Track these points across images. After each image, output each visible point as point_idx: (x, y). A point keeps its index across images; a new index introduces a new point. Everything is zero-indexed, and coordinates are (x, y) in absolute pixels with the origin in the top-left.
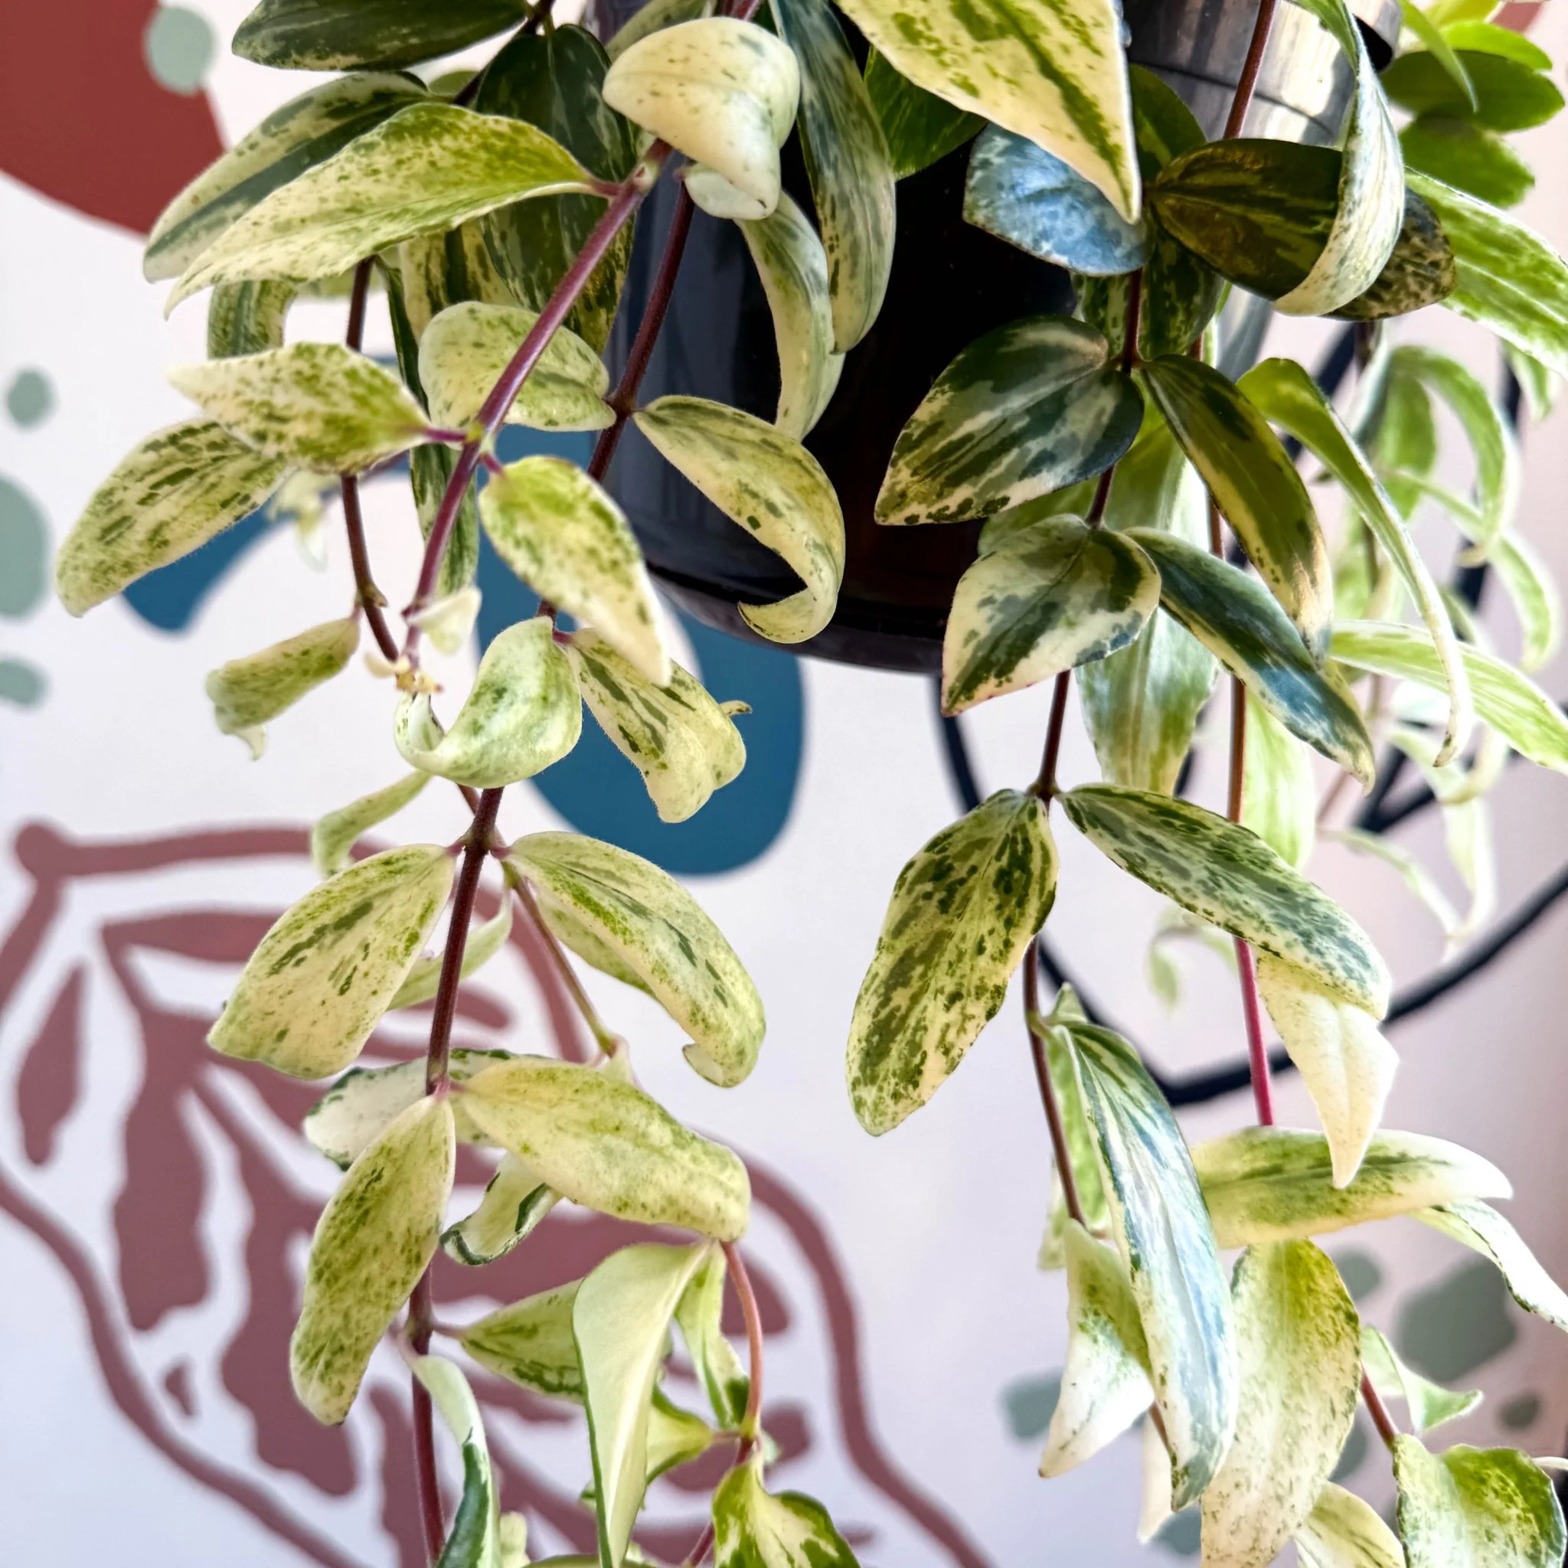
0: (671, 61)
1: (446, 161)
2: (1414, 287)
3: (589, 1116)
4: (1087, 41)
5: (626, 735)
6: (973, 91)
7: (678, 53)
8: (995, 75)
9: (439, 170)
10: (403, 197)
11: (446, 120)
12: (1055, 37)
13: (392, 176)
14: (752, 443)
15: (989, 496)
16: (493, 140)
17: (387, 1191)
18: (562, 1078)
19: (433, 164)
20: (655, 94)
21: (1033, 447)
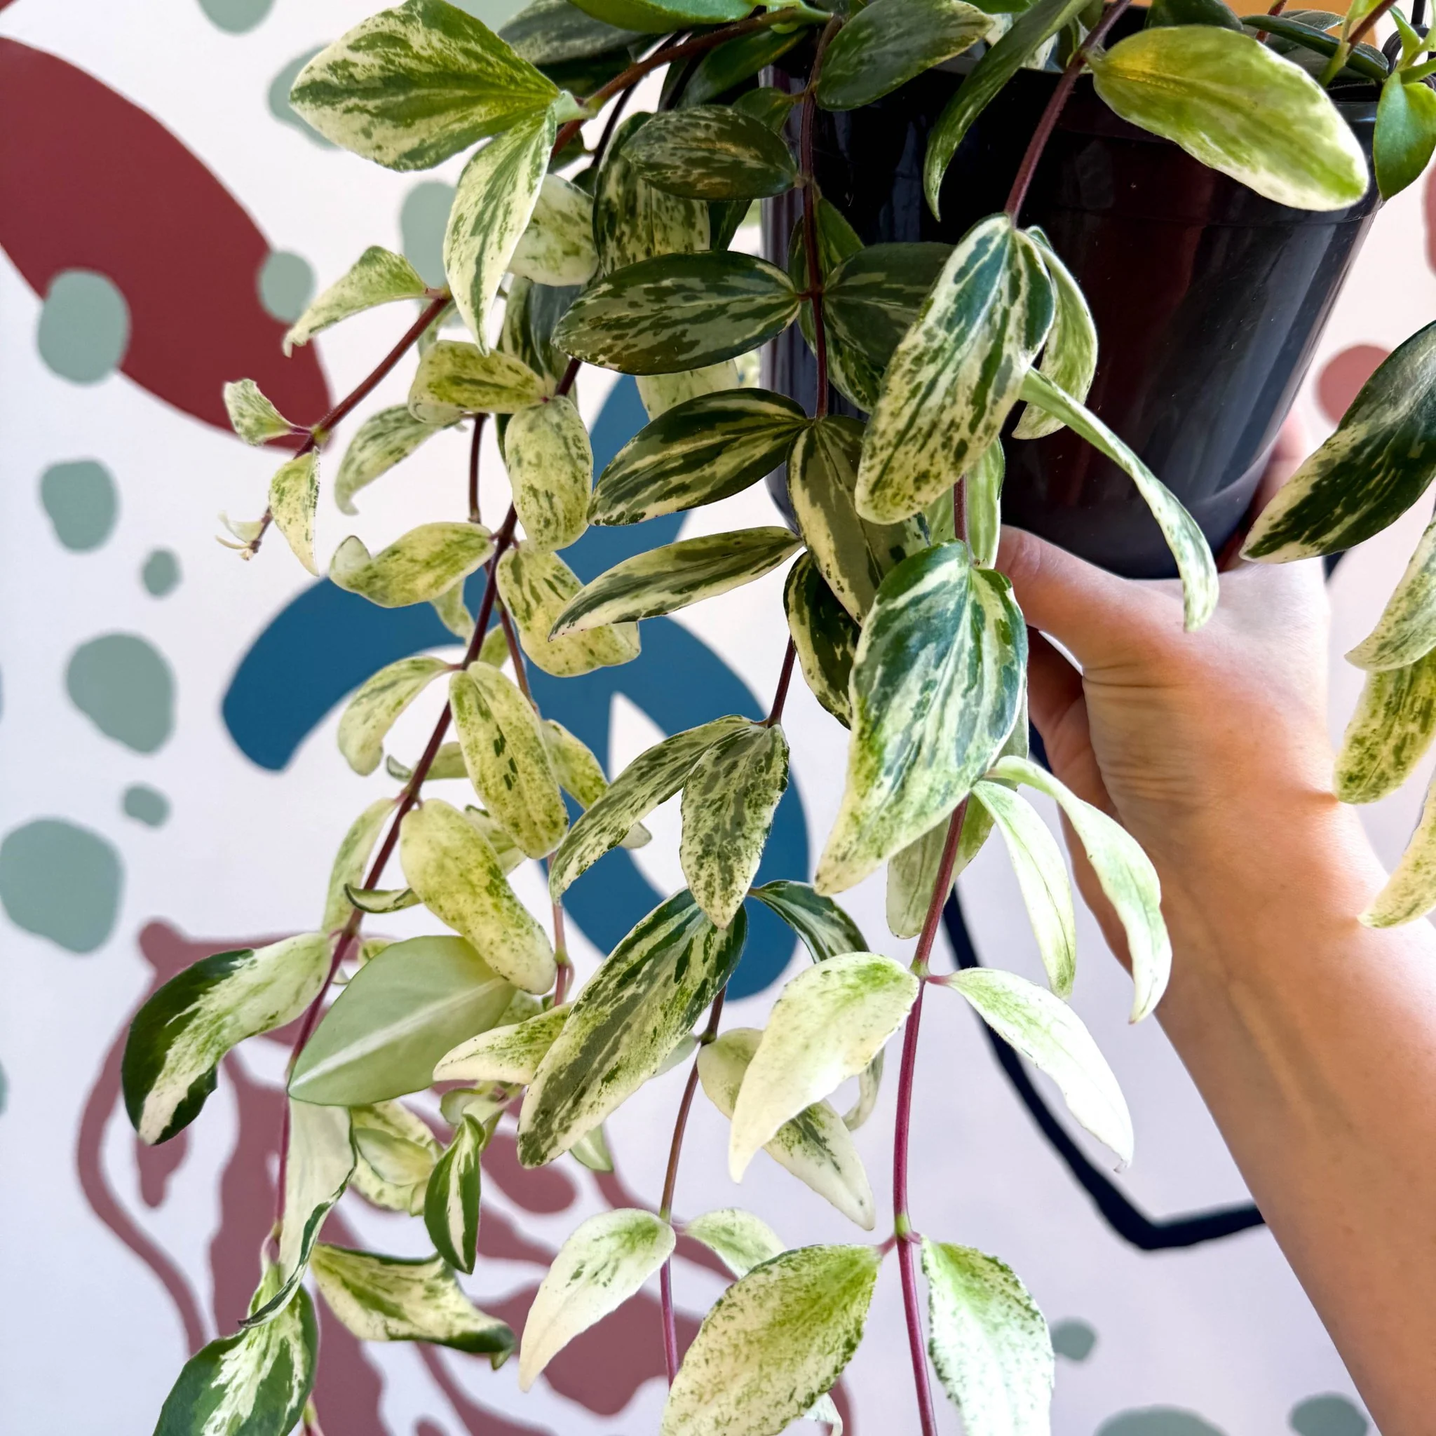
1: (375, 278)
15: (637, 510)
19: (370, 280)
21: (675, 480)
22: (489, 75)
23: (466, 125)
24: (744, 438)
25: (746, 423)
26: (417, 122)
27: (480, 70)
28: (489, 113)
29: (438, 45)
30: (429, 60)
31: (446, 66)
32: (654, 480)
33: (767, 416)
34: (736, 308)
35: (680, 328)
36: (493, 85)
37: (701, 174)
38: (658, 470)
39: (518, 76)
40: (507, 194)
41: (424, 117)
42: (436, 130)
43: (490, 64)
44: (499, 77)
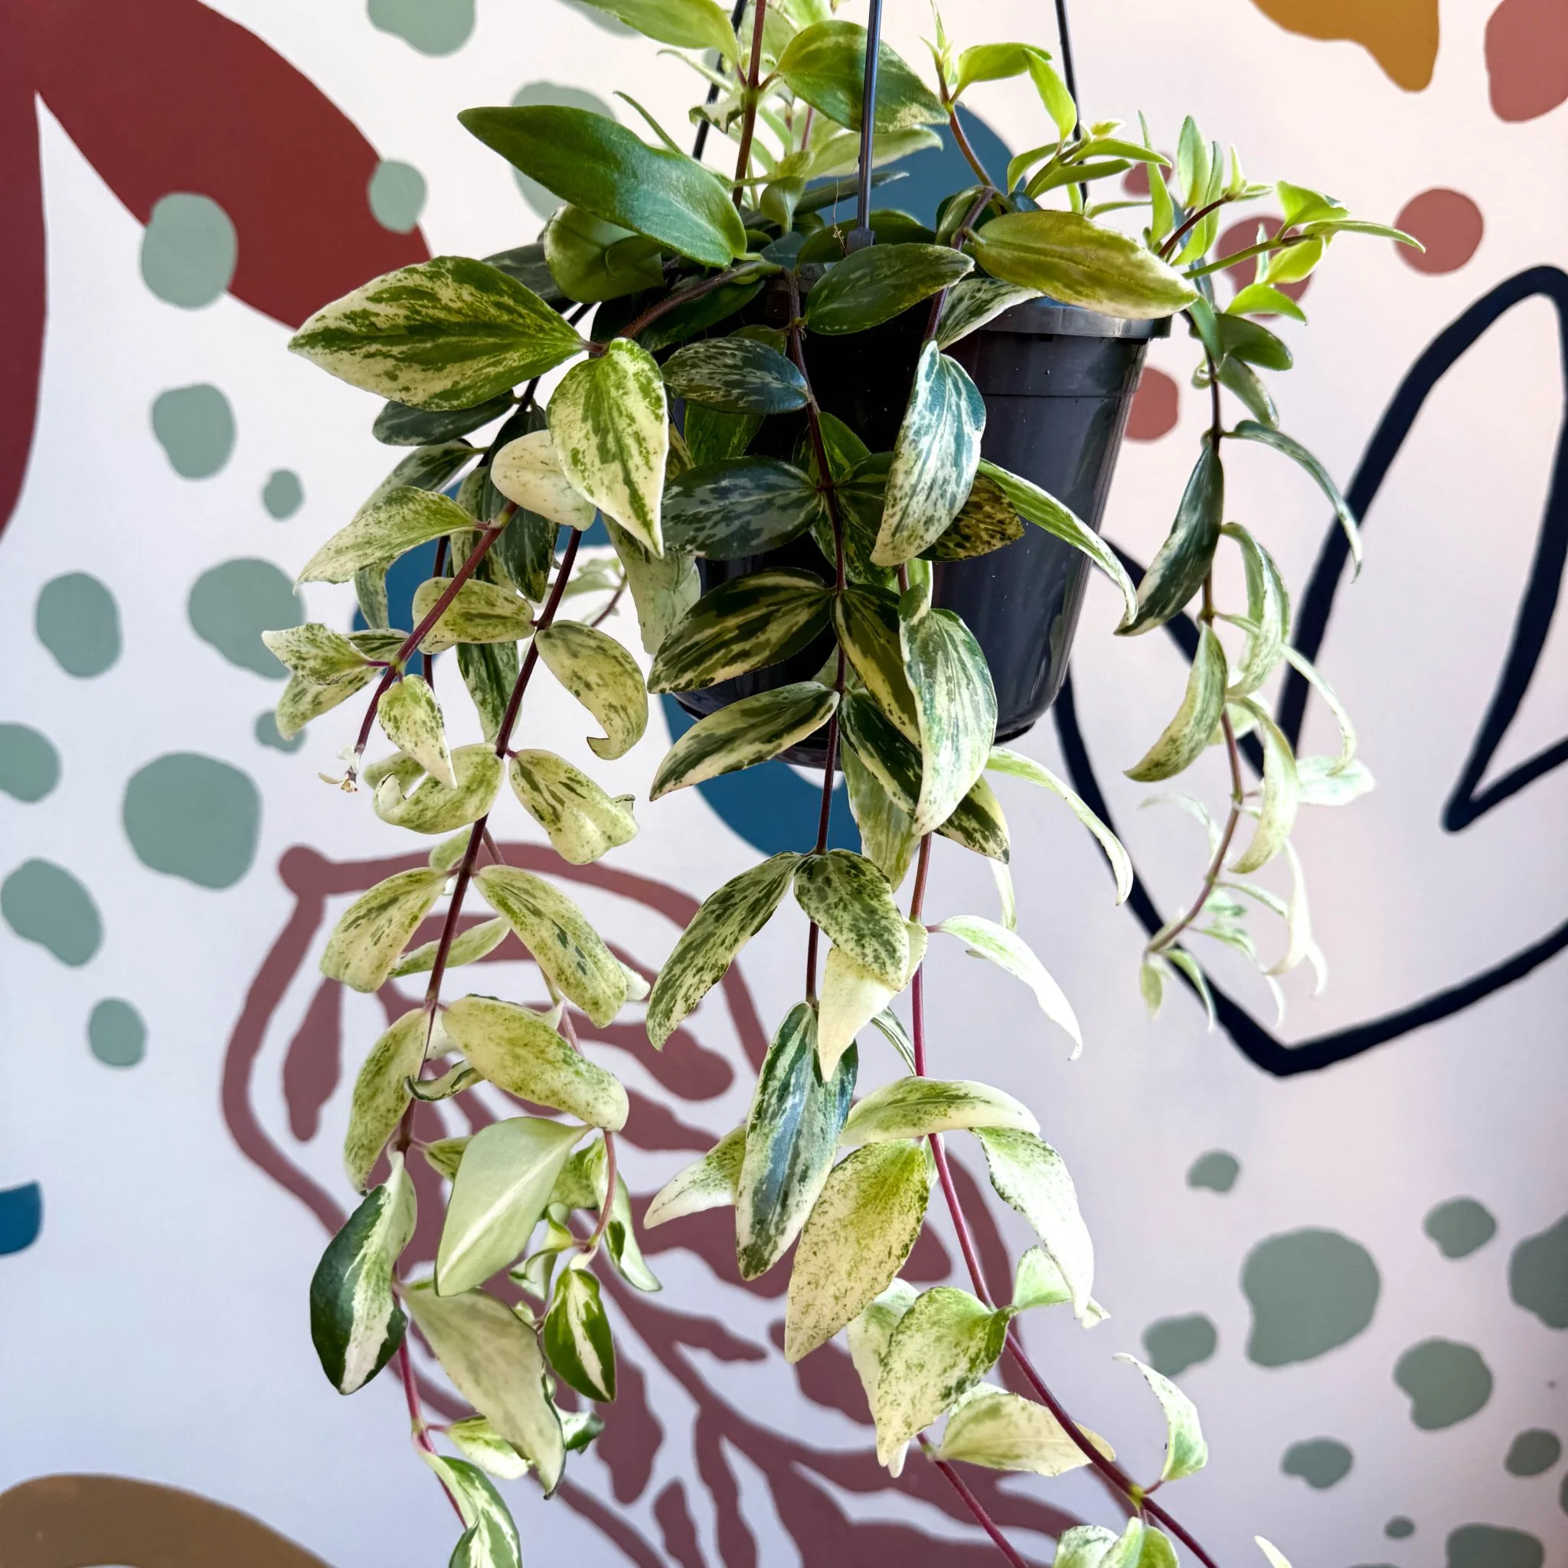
0: (514, 459)
1: (410, 516)
4: (647, 462)
5: (537, 811)
6: (592, 493)
7: (517, 454)
8: (603, 484)
9: (406, 521)
10: (389, 536)
11: (410, 495)
12: (635, 461)
13: (385, 523)
15: (703, 677)
16: (431, 505)
17: (391, 1056)
19: (404, 518)
20: (506, 477)
21: (736, 648)
22: (520, 324)
23: (500, 369)
24: (785, 609)
25: (783, 596)
26: (449, 367)
27: (512, 321)
28: (521, 358)
29: (466, 296)
30: (459, 311)
31: (476, 317)
32: (715, 650)
33: (798, 588)
34: (779, 501)
35: (746, 518)
36: (523, 334)
37: (739, 394)
38: (719, 641)
39: (547, 326)
40: (625, 426)
41: (456, 362)
42: (470, 373)
43: (520, 315)
44: (529, 327)
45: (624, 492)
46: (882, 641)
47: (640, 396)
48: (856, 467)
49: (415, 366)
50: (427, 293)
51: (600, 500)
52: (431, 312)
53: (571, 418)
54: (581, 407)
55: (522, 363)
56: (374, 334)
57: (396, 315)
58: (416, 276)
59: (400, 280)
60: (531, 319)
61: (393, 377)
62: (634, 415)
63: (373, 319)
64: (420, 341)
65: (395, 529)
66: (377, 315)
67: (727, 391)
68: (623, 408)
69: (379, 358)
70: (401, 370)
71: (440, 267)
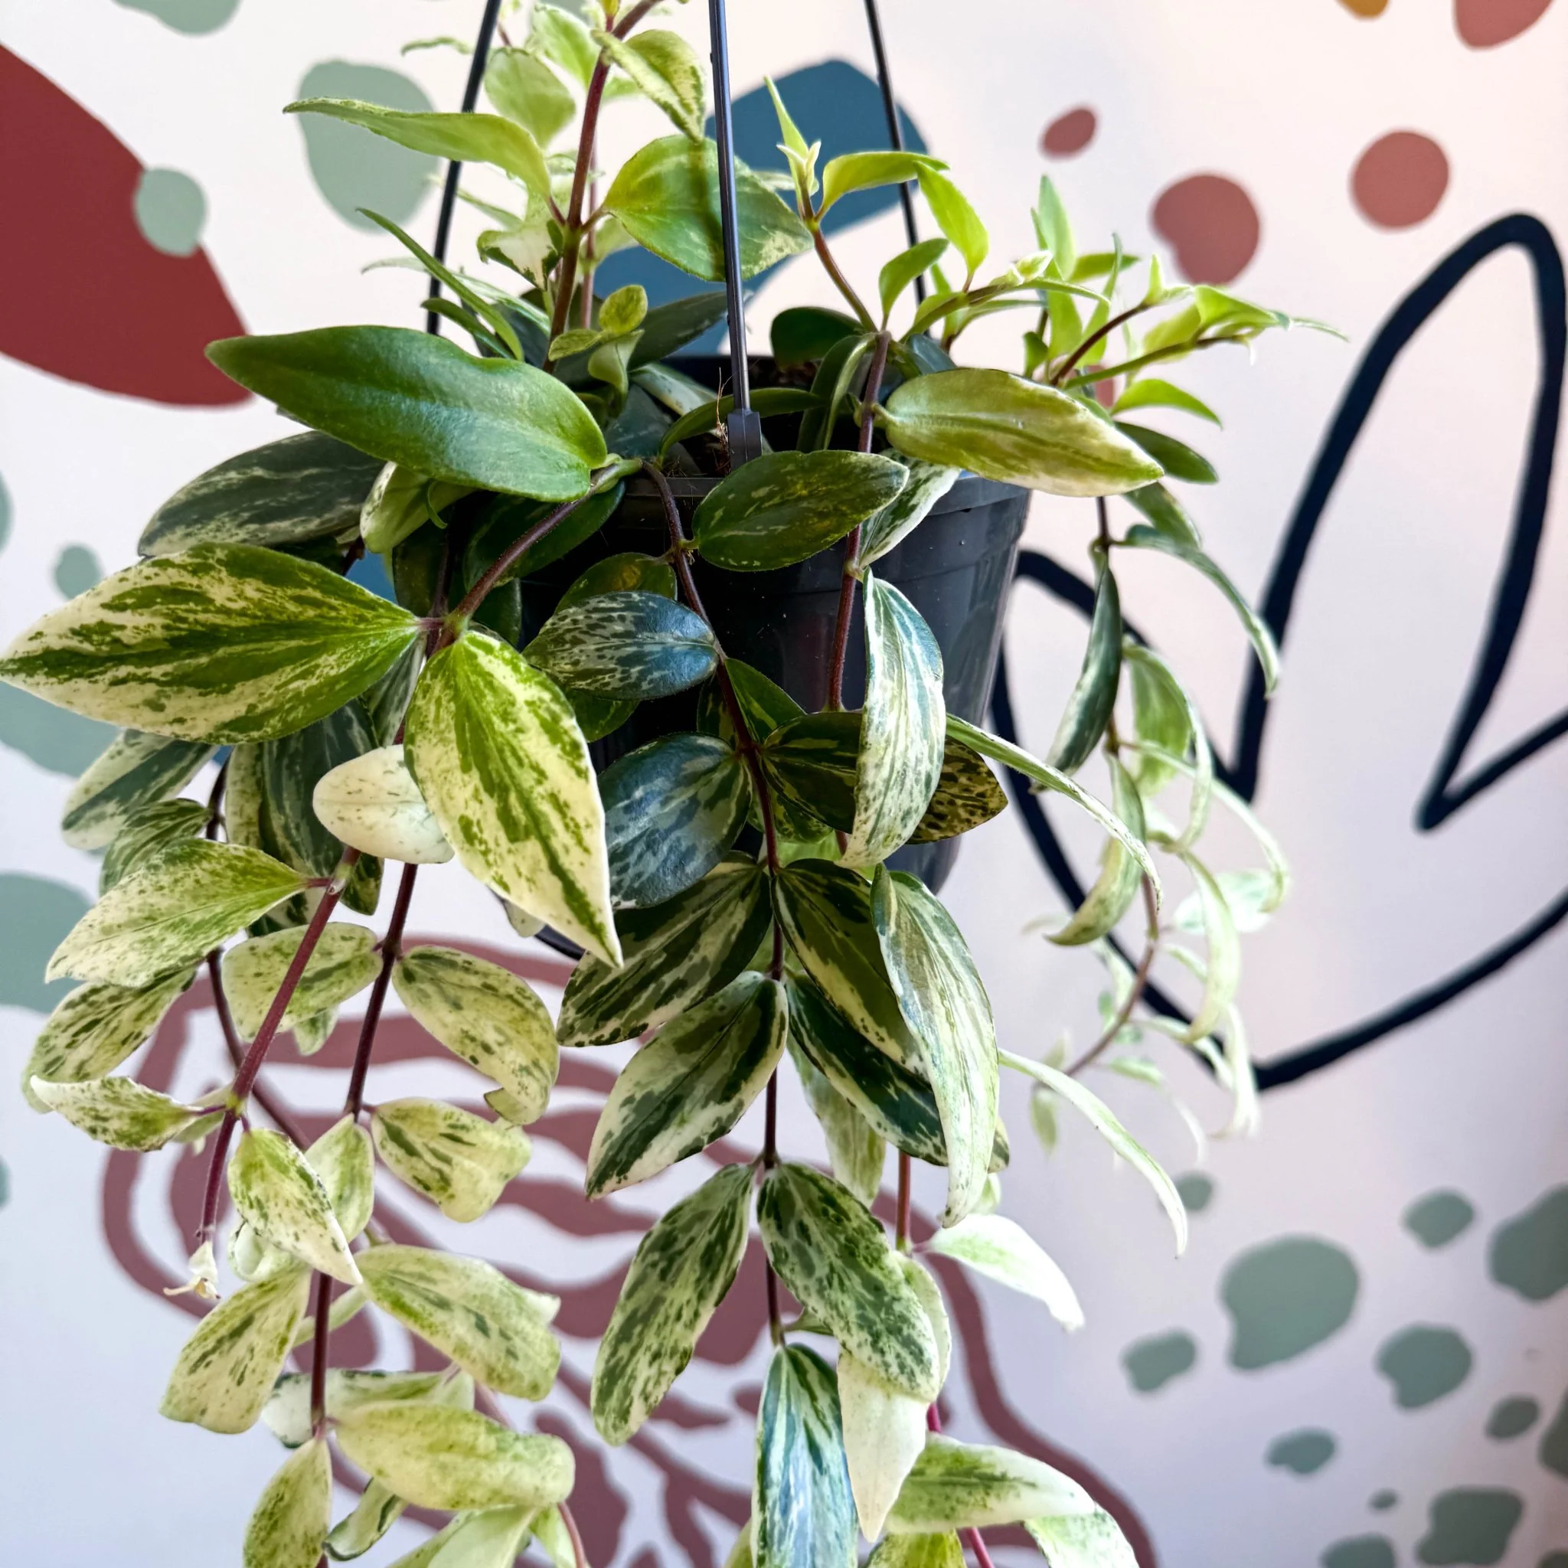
0: (349, 793)
1: (206, 879)
2: (963, 814)
3: (426, 1441)
4: (580, 842)
5: (419, 1181)
6: (506, 888)
7: (354, 785)
8: (520, 874)
9: (202, 886)
10: (180, 908)
11: (202, 850)
12: (561, 839)
13: (172, 891)
14: (472, 988)
16: (235, 862)
17: (289, 1507)
18: (407, 1413)
19: (197, 881)
20: (341, 819)
21: (668, 979)
22: (331, 619)
23: (313, 681)
26: (239, 688)
27: (319, 616)
28: (340, 662)
29: (252, 594)
30: (242, 613)
31: (269, 617)
32: (642, 986)
33: (724, 875)
34: (704, 796)
35: (672, 837)
37: (640, 672)
38: (643, 973)
39: (369, 614)
40: (532, 783)
41: (248, 679)
42: (270, 691)
43: (332, 608)
44: (344, 619)
45: (554, 885)
46: (840, 934)
47: (545, 739)
48: (785, 730)
49: (189, 690)
50: (191, 593)
51: (520, 898)
52: (201, 617)
53: (444, 765)
54: (454, 745)
55: (343, 669)
56: (120, 654)
57: (149, 625)
58: (171, 571)
59: (148, 578)
60: (346, 610)
61: (156, 706)
62: (543, 766)
63: (117, 634)
64: (190, 656)
65: (187, 898)
66: (122, 627)
67: (623, 672)
68: (521, 754)
69: (132, 684)
70: (168, 697)
71: (206, 558)
